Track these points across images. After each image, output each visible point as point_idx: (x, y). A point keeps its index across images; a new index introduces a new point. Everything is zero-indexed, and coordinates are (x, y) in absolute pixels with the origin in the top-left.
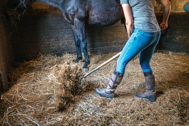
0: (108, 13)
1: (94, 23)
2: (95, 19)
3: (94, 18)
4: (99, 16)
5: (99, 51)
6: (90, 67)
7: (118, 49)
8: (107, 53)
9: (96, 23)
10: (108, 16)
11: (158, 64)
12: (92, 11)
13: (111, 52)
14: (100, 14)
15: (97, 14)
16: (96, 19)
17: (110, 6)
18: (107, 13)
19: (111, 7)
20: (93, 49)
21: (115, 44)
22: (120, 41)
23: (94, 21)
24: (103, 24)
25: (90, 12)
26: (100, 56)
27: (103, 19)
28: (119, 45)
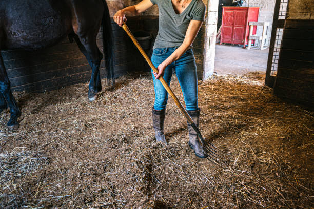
0: (41, 28)
1: (20, 46)
2: (18, 39)
3: (16, 38)
4: (25, 34)
5: (43, 86)
6: (22, 122)
7: (77, 79)
8: (57, 88)
9: (21, 46)
10: (42, 34)
11: (137, 98)
12: (10, 26)
13: (65, 86)
14: (28, 31)
15: (22, 32)
16: (22, 39)
17: (44, 16)
18: (39, 28)
19: (44, 18)
20: (32, 85)
21: (70, 71)
22: (79, 66)
23: (18, 42)
24: (35, 47)
25: (7, 28)
26: (46, 96)
27: (34, 39)
28: (77, 71)
